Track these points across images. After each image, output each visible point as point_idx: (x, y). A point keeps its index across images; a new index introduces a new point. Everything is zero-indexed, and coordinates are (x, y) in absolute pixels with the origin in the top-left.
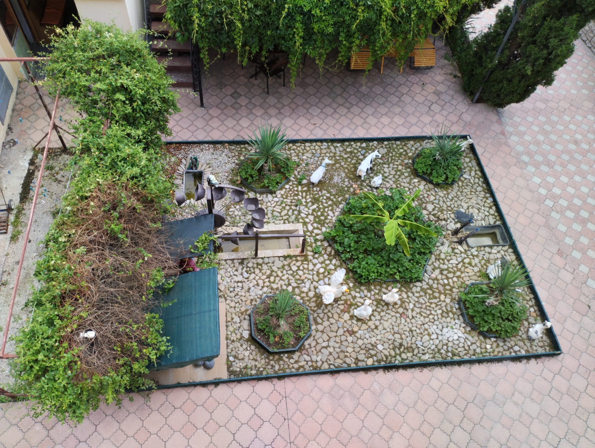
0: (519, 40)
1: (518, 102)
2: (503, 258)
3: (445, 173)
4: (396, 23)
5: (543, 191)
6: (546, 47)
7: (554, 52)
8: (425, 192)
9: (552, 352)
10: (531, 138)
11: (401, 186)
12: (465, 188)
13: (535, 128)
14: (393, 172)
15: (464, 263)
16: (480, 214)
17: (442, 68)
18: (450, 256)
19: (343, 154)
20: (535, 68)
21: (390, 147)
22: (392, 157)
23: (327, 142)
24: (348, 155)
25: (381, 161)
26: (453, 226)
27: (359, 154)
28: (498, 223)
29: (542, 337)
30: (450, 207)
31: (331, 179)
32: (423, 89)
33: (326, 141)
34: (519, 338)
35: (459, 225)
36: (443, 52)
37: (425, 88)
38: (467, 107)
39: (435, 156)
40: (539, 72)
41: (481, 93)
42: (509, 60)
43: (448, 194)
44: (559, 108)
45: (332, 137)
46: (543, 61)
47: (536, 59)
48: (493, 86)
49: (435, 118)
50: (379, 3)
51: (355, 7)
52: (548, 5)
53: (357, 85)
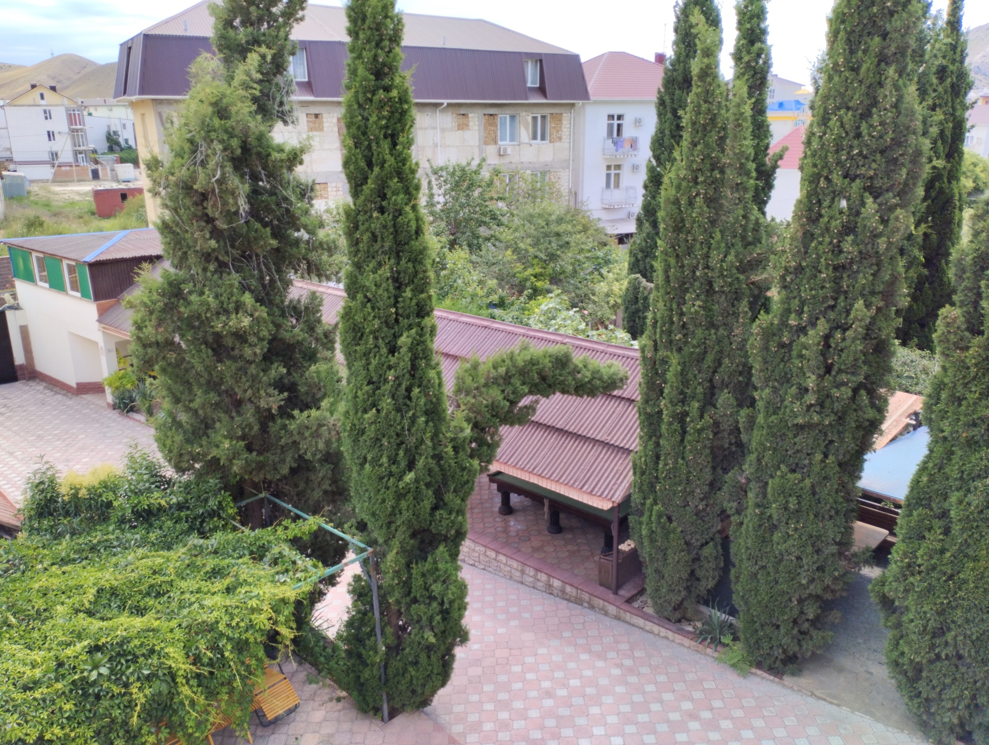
0: (394, 608)
1: (443, 684)
4: (205, 677)
6: (432, 598)
7: (445, 599)
10: (492, 724)
13: (489, 707)
17: (312, 698)
20: (436, 630)
36: (302, 676)
37: (303, 743)
38: (382, 733)
40: (444, 632)
41: (388, 701)
42: (399, 637)
44: (499, 661)
46: (439, 617)
47: (431, 619)
48: (398, 683)
50: (163, 663)
51: (123, 691)
52: (403, 551)
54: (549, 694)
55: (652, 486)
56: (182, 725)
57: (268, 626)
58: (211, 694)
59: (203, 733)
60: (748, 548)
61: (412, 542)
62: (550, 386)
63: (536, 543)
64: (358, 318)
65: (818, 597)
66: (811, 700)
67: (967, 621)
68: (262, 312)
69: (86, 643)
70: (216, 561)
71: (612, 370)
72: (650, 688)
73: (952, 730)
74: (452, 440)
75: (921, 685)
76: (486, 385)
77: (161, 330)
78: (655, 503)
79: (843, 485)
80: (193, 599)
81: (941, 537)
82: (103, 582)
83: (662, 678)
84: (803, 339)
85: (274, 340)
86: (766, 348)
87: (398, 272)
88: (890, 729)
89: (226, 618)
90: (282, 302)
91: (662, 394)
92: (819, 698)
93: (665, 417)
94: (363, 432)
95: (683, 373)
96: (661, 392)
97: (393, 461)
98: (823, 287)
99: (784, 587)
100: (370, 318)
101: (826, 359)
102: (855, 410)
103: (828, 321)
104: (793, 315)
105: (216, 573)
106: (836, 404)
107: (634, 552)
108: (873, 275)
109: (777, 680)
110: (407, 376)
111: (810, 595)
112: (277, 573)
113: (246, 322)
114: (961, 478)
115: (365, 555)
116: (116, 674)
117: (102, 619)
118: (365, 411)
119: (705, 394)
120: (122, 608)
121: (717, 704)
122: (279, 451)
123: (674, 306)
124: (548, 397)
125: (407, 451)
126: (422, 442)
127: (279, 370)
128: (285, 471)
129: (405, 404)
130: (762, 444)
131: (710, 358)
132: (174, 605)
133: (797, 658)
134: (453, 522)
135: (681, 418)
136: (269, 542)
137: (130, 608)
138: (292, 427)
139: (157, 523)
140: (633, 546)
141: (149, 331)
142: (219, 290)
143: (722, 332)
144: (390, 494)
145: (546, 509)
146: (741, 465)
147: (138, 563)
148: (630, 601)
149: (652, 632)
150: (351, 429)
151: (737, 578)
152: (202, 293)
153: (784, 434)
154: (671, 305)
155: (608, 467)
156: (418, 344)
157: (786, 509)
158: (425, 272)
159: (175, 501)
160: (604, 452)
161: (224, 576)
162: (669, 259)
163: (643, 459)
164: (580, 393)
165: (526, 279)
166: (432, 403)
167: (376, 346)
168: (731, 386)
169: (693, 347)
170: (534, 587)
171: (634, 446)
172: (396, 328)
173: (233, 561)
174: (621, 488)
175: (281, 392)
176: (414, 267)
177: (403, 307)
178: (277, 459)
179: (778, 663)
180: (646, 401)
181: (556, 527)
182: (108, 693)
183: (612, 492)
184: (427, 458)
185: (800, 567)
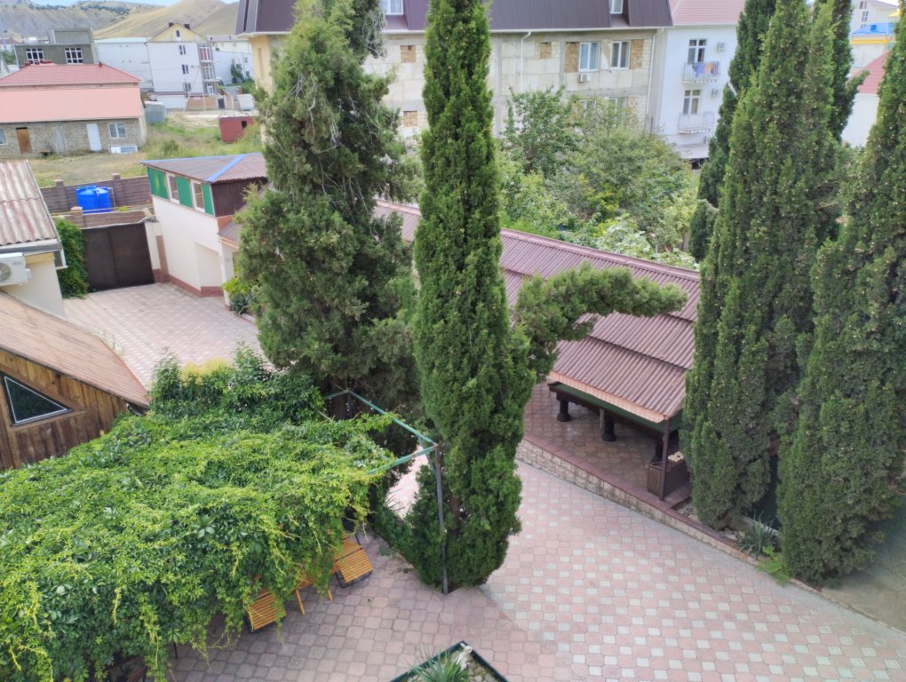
0: (456, 496)
1: (497, 566)
4: (292, 542)
5: (596, 671)
6: (489, 491)
7: (500, 493)
10: (540, 606)
13: (538, 590)
17: (384, 567)
20: (492, 519)
32: (372, 608)
36: (376, 547)
37: (374, 605)
38: (441, 603)
40: (499, 521)
41: (448, 577)
42: (459, 523)
44: (549, 551)
46: (495, 508)
47: (487, 509)
48: (457, 562)
49: (406, 640)
50: (258, 528)
51: (225, 548)
52: (464, 447)
53: (273, 649)
54: (593, 584)
55: (703, 404)
57: (346, 503)
58: (297, 557)
59: (289, 588)
60: (795, 467)
61: (473, 440)
62: (608, 305)
63: (590, 448)
64: (431, 237)
65: (863, 518)
66: (848, 612)
68: (349, 230)
69: (196, 506)
70: (305, 445)
71: (671, 292)
72: (689, 588)
74: (513, 351)
76: (546, 302)
77: (264, 243)
78: (706, 419)
80: (285, 476)
82: (212, 457)
83: (701, 580)
84: (868, 267)
85: (359, 255)
86: (830, 275)
87: (469, 195)
89: (311, 494)
90: (367, 221)
91: (719, 317)
92: (856, 611)
93: (721, 338)
94: (432, 340)
95: (741, 297)
96: (719, 314)
97: (458, 367)
98: (893, 216)
99: (829, 506)
100: (441, 237)
101: (891, 288)
103: (896, 250)
104: (860, 243)
105: (304, 455)
106: (898, 333)
107: (682, 464)
109: (815, 591)
110: (473, 291)
111: (856, 515)
112: (356, 459)
113: (335, 238)
115: (431, 448)
116: (219, 534)
117: (211, 487)
118: (434, 322)
119: (763, 317)
120: (227, 479)
121: (754, 608)
122: (360, 354)
123: (738, 231)
124: (606, 316)
125: (470, 359)
126: (484, 351)
127: (362, 282)
128: (365, 371)
129: (470, 317)
130: (817, 368)
131: (770, 284)
132: (269, 479)
133: (837, 572)
134: (510, 425)
135: (737, 341)
136: (350, 432)
137: (234, 480)
138: (372, 333)
139: (258, 410)
140: (682, 457)
141: (254, 244)
142: (313, 210)
143: (785, 257)
144: (454, 397)
145: (601, 418)
146: (795, 388)
147: (241, 443)
148: (675, 507)
149: (695, 538)
150: (422, 337)
151: (783, 494)
152: (298, 212)
153: (841, 360)
154: (735, 230)
155: (662, 383)
156: (484, 263)
157: (837, 432)
158: (493, 195)
159: (273, 392)
160: (659, 369)
161: (311, 458)
162: (736, 185)
163: (696, 377)
164: (638, 312)
165: (596, 203)
166: (495, 317)
167: (446, 263)
168: (790, 311)
169: (754, 272)
170: (585, 488)
171: (688, 364)
172: (465, 246)
173: (319, 446)
174: (673, 404)
175: (363, 302)
176: (483, 190)
177: (472, 228)
178: (359, 361)
179: (818, 576)
180: (703, 323)
181: (610, 436)
182: (213, 549)
183: (664, 406)
184: (488, 366)
185: (847, 488)
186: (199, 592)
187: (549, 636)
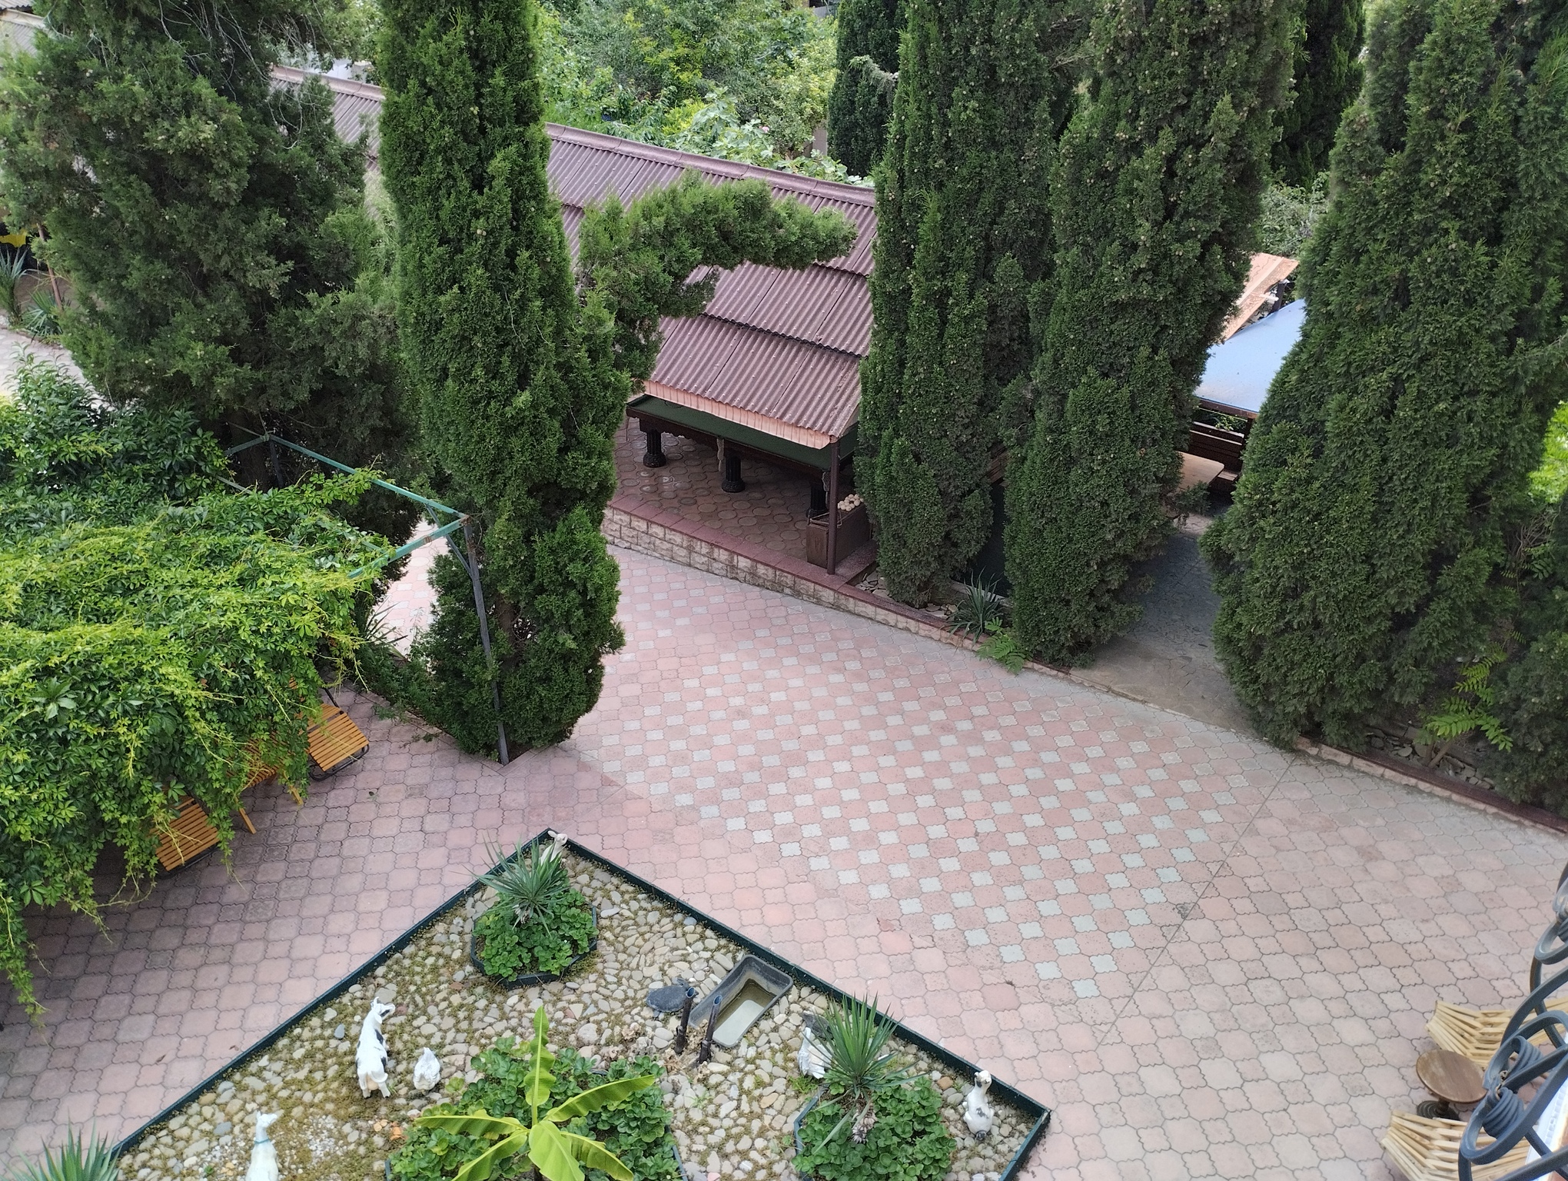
0: (509, 601)
1: (588, 709)
2: (806, 1018)
3: (563, 937)
4: (230, 708)
5: (763, 836)
6: (571, 585)
7: (589, 585)
8: (551, 1009)
9: (1035, 1128)
10: (663, 758)
11: (489, 1038)
12: (626, 938)
13: (656, 735)
14: (449, 1022)
15: (748, 1093)
16: (695, 966)
17: (387, 737)
18: (711, 1101)
19: (291, 1075)
20: (576, 631)
21: (398, 974)
22: (418, 991)
23: (229, 1078)
24: (307, 1067)
25: (402, 1019)
26: (664, 1033)
27: (333, 1043)
28: (741, 956)
29: (996, 1115)
30: (626, 998)
31: (304, 1157)
32: (378, 805)
33: (222, 1076)
34: (964, 1153)
35: (675, 1023)
36: (365, 708)
37: (380, 799)
38: (500, 778)
39: (515, 917)
40: (587, 634)
41: (507, 736)
42: (516, 645)
43: (602, 975)
44: (665, 675)
45: (234, 1055)
46: (581, 611)
47: (568, 615)
48: (521, 708)
49: (450, 844)
50: (161, 689)
51: (103, 731)
52: (518, 517)
53: (210, 897)
54: (741, 713)
55: (892, 409)
56: (202, 774)
57: (316, 631)
58: (242, 732)
59: (236, 787)
60: (1032, 494)
61: (531, 501)
62: (735, 250)
63: (706, 505)
64: (414, 124)
65: (1126, 558)
66: (1106, 697)
67: (1334, 575)
68: (232, 113)
69: (28, 664)
70: (213, 539)
71: (831, 224)
72: (886, 697)
73: (1295, 723)
74: (587, 339)
75: (1262, 667)
76: (633, 247)
77: (53, 146)
78: (897, 434)
79: (1175, 395)
80: (188, 597)
81: (1309, 461)
82: (29, 575)
83: (902, 683)
84: (1136, 163)
85: (259, 166)
86: (1078, 181)
87: (479, 40)
88: (1212, 727)
89: (249, 622)
90: (263, 96)
91: (909, 263)
92: (1118, 694)
93: (916, 300)
94: (438, 326)
95: (944, 226)
96: (910, 256)
97: (493, 373)
98: (1171, 75)
99: (1081, 546)
100: (435, 125)
101: (1167, 196)
102: (1203, 277)
103: (1175, 132)
104: (1123, 123)
105: (215, 558)
106: (1177, 268)
107: (860, 511)
108: (1248, 52)
109: (1061, 675)
110: (507, 229)
111: (1116, 555)
112: (317, 555)
113: (208, 131)
114: (1347, 372)
115: (455, 525)
116: (88, 708)
117: (45, 629)
118: (440, 291)
119: (978, 259)
120: (71, 613)
121: (979, 710)
122: (287, 363)
123: (934, 110)
124: (732, 269)
125: (514, 357)
126: (539, 341)
127: (271, 221)
128: (304, 395)
129: (507, 278)
130: (1062, 336)
131: (988, 198)
132: (158, 606)
133: (1089, 643)
134: (593, 470)
135: (940, 300)
136: (295, 509)
137: (85, 613)
138: (308, 321)
139: (96, 484)
140: (857, 503)
141: (33, 147)
142: (150, 73)
143: (1008, 154)
144: (493, 428)
145: (720, 454)
146: (1026, 370)
147: (83, 545)
148: (853, 582)
149: (886, 624)
150: (417, 323)
151: (1013, 538)
152: (118, 79)
153: (1096, 319)
154: (929, 109)
155: (822, 383)
156: (521, 174)
157: (1091, 433)
158: (526, 38)
159: (120, 446)
160: (815, 360)
161: (231, 562)
162: (928, 25)
163: (879, 368)
164: (783, 261)
165: (663, 68)
166: (550, 277)
167: (449, 176)
168: (1017, 245)
169: (961, 182)
170: (708, 571)
171: (861, 348)
172: (482, 142)
173: (242, 539)
174: (842, 415)
175: (281, 260)
176: (505, 29)
177: (491, 105)
178: (286, 377)
179: (1064, 652)
180: (885, 275)
181: (735, 483)
182: (79, 735)
183: (830, 421)
184: (547, 368)
185: (1106, 517)
186: (68, 812)
187: (685, 799)
